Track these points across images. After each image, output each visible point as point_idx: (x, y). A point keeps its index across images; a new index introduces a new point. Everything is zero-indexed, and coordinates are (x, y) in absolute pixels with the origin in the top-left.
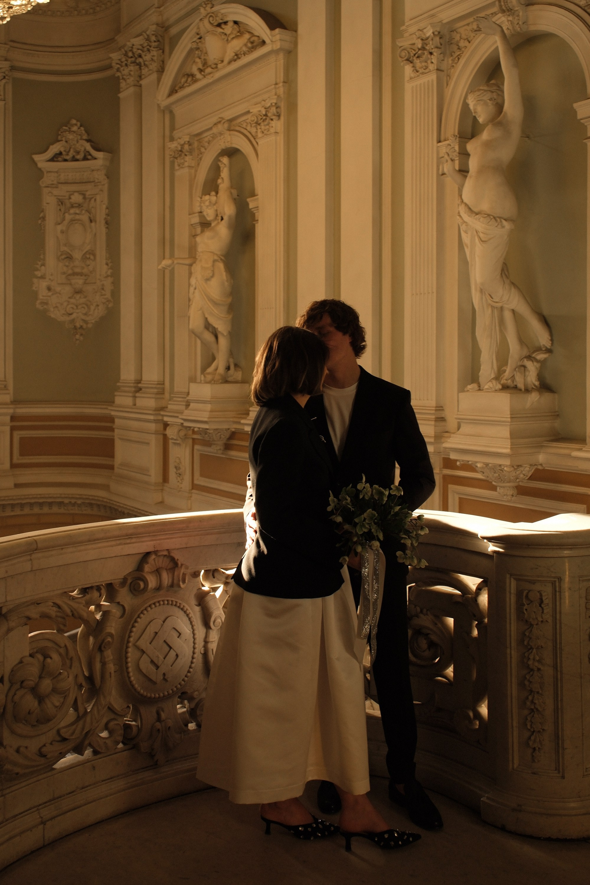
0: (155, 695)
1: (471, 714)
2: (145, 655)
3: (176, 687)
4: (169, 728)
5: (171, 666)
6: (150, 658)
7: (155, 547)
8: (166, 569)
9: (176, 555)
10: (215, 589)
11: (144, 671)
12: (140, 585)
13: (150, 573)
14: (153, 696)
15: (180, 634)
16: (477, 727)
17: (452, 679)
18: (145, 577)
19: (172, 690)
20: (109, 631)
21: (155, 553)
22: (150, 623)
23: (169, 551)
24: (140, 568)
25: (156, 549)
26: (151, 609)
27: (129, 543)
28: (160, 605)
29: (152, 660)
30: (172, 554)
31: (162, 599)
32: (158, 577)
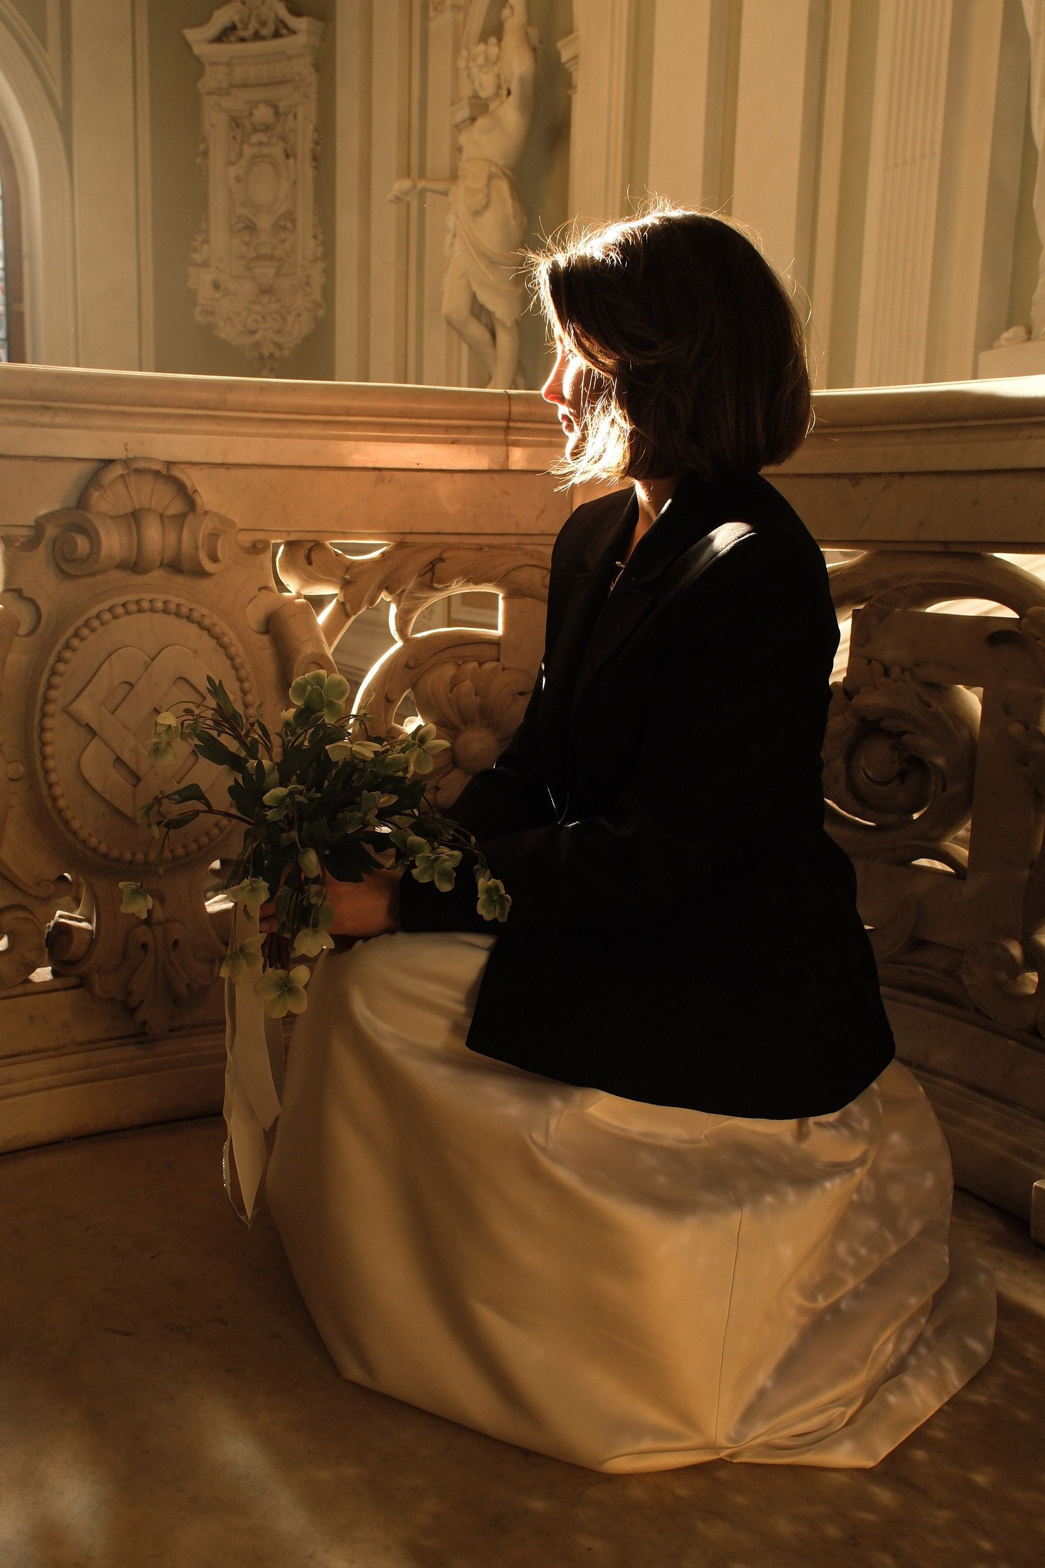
2: (96, 742)
3: (196, 841)
4: (176, 943)
5: (178, 783)
6: (111, 749)
7: (126, 447)
8: (161, 516)
9: (193, 479)
11: (97, 785)
13: (112, 517)
14: (128, 856)
17: (966, 864)
18: (90, 522)
21: (126, 462)
22: (110, 655)
23: (169, 464)
24: (82, 502)
25: (131, 455)
26: (115, 617)
27: (48, 426)
28: (140, 611)
29: (118, 758)
30: (177, 472)
31: (150, 597)
32: (134, 530)
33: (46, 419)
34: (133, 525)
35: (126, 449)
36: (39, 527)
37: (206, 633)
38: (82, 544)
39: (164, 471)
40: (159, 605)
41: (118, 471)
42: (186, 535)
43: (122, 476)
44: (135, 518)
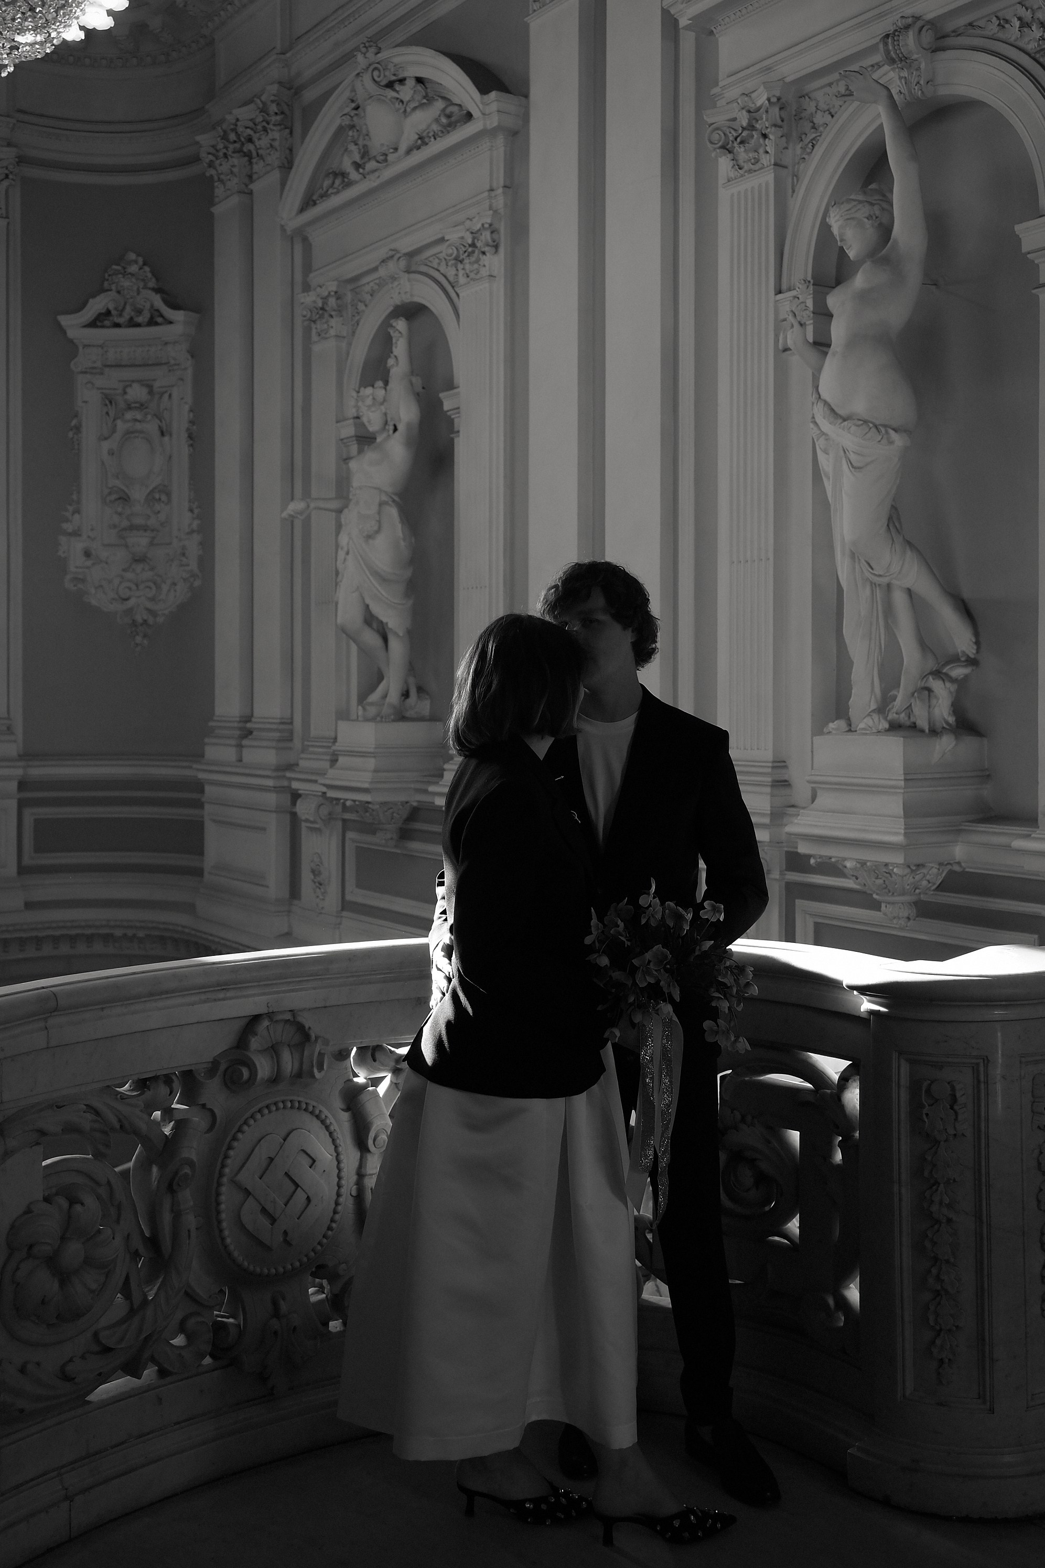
0: (269, 1270)
1: (831, 1302)
2: (250, 1199)
3: (306, 1256)
4: (295, 1328)
5: (298, 1219)
6: (260, 1204)
7: (269, 1005)
8: (289, 1045)
9: (307, 1021)
10: (376, 1082)
11: (250, 1227)
12: (242, 1074)
13: (259, 1051)
14: (266, 1271)
15: (314, 1161)
16: (842, 1324)
17: (798, 1241)
18: (250, 1059)
19: (299, 1261)
20: (187, 1156)
21: (269, 1015)
22: (260, 1140)
23: (293, 1012)
24: (242, 1044)
25: (272, 1010)
26: (262, 1115)
27: (224, 999)
28: (277, 1109)
29: (263, 1207)
30: (298, 1017)
31: (283, 1099)
32: (275, 1058)
34: (275, 1054)
36: (215, 1064)
37: (315, 1118)
38: (245, 1072)
39: (290, 1018)
40: (289, 1104)
41: (264, 1021)
42: (306, 1056)
43: (267, 1025)
44: (275, 1049)
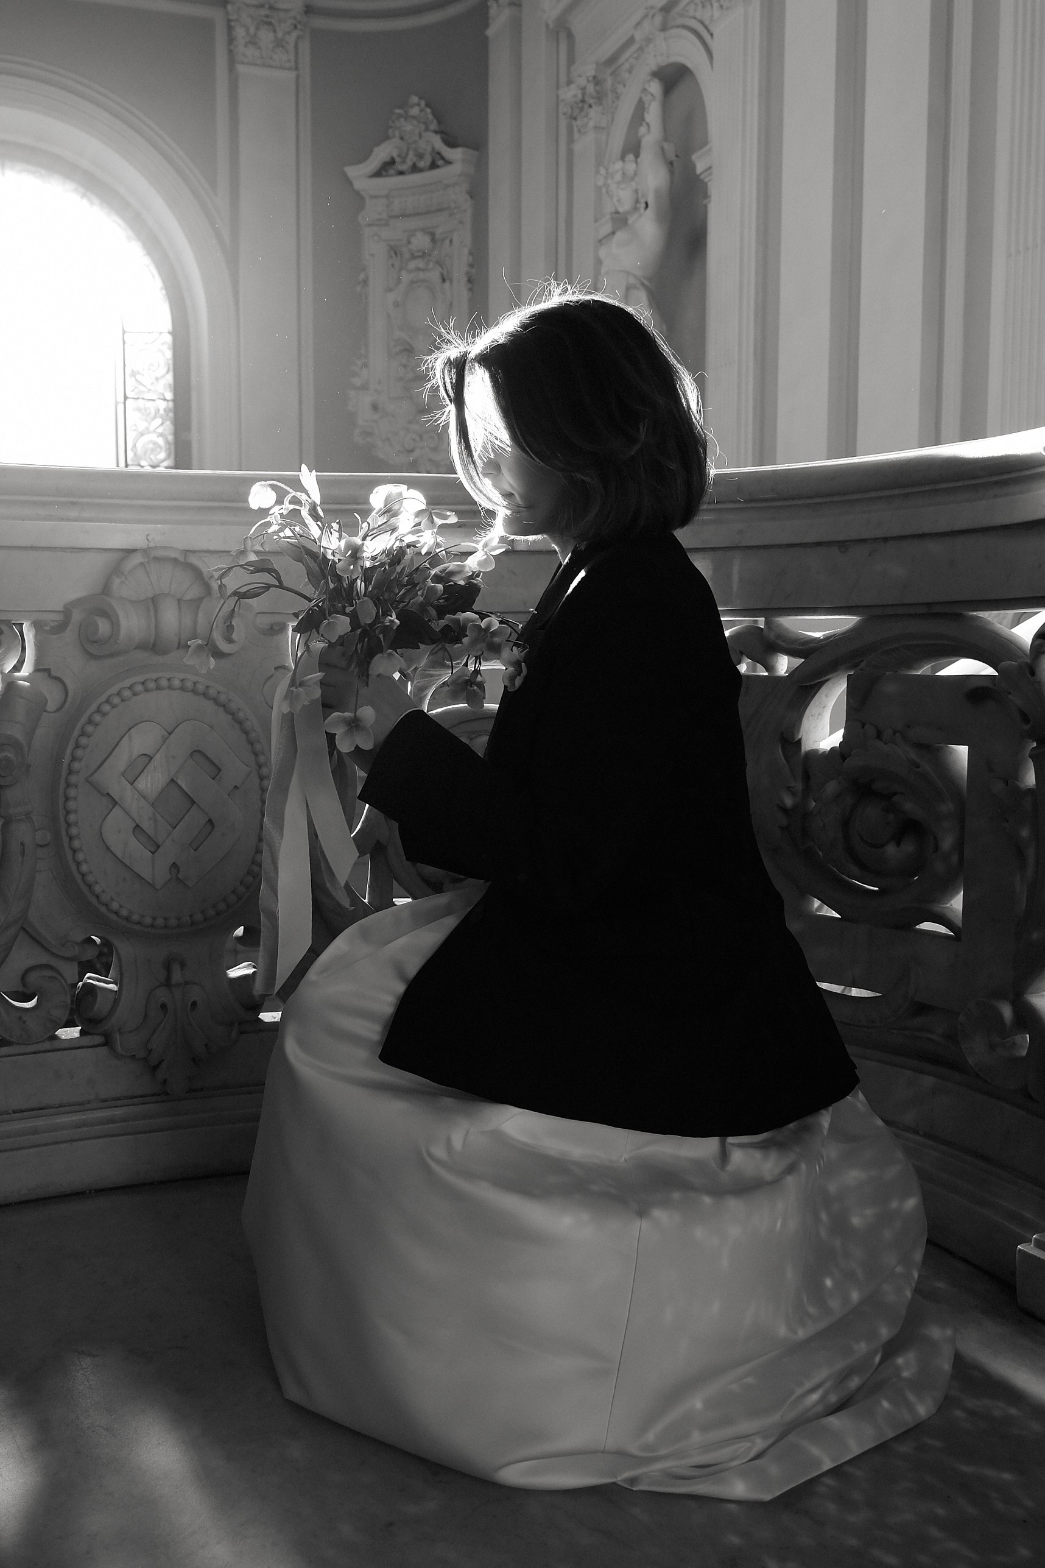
1: (1007, 1012)
2: (117, 811)
3: (213, 907)
4: (194, 1004)
5: (195, 850)
6: (131, 819)
8: (180, 599)
9: (207, 566)
11: (118, 851)
12: (100, 627)
13: (130, 601)
14: (148, 919)
15: (220, 770)
17: (960, 924)
18: (114, 611)
19: (203, 912)
20: (9, 733)
21: (145, 551)
22: (130, 729)
23: (187, 552)
24: (106, 589)
25: (152, 545)
26: (135, 694)
27: (75, 520)
28: (158, 688)
29: (137, 825)
30: (193, 560)
31: (168, 675)
32: (152, 613)
33: (73, 513)
34: (151, 608)
35: (147, 540)
36: (67, 612)
37: (221, 709)
38: (103, 627)
39: (181, 559)
40: (177, 683)
41: (137, 559)
42: (201, 618)
43: (142, 564)
44: (154, 603)
